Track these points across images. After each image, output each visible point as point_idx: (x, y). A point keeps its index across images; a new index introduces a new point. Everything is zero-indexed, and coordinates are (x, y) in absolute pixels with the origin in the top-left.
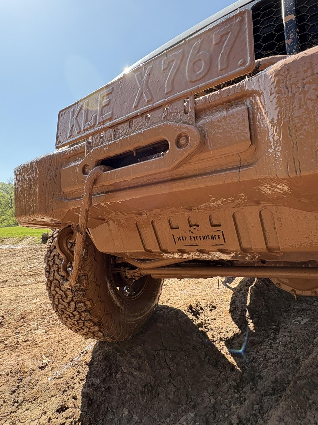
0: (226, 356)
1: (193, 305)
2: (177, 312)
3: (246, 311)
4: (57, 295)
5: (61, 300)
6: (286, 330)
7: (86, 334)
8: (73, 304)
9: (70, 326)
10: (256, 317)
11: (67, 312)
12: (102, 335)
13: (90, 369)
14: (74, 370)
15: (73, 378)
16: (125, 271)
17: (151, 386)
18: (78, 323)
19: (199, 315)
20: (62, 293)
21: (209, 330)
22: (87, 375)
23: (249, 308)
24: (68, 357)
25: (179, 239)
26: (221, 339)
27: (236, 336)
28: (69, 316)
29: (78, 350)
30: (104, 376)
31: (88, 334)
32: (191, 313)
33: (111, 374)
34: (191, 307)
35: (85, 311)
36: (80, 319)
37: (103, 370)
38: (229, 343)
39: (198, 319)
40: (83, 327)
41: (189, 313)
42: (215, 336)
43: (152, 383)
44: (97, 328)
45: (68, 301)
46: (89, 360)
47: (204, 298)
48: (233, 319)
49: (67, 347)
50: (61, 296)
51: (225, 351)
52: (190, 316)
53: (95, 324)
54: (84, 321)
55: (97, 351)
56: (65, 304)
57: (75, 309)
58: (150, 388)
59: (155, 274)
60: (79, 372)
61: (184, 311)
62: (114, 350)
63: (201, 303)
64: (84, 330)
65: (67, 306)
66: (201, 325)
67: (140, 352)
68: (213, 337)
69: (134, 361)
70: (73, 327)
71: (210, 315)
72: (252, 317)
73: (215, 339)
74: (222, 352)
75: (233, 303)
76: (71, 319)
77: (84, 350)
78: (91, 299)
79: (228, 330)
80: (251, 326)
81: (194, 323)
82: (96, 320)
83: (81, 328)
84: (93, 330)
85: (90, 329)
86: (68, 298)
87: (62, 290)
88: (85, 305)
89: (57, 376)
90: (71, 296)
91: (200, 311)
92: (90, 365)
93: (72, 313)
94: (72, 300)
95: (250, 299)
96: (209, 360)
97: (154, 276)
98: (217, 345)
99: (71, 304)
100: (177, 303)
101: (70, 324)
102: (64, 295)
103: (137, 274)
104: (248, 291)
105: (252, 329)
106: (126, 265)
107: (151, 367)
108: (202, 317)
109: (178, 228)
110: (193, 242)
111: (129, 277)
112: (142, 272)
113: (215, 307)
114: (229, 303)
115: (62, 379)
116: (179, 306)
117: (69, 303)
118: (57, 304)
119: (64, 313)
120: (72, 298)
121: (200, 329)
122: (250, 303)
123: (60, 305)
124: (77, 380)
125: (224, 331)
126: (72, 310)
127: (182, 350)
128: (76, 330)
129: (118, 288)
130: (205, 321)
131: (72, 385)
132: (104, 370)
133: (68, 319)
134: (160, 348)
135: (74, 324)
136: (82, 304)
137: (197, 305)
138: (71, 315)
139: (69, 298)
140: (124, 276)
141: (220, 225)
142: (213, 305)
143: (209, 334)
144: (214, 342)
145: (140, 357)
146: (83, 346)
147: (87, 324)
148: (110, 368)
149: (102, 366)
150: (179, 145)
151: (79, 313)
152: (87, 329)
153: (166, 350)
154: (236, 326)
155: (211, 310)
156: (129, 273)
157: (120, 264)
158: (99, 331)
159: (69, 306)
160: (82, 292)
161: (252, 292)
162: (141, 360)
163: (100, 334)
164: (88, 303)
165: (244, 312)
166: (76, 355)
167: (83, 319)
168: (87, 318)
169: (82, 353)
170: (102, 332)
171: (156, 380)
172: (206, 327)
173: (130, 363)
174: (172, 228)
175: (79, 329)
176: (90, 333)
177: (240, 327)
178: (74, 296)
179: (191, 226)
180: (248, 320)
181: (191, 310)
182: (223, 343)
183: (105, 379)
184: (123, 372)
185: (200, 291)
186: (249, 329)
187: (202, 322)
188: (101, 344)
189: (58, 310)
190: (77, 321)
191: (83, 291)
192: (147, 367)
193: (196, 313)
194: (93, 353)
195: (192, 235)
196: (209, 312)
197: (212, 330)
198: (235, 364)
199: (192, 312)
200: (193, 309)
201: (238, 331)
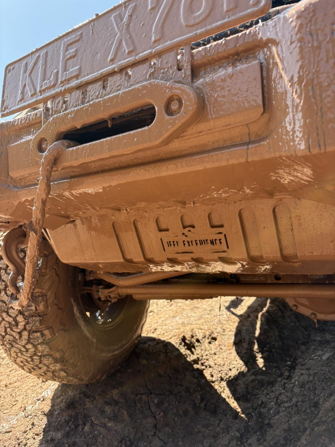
0: (227, 400)
1: (187, 337)
2: (167, 345)
3: (254, 343)
4: (4, 322)
5: (8, 330)
6: (303, 367)
7: (43, 374)
8: (25, 334)
9: (22, 364)
10: (267, 351)
11: (17, 346)
12: (65, 374)
13: (48, 421)
14: (27, 423)
15: (25, 432)
16: (98, 291)
17: (130, 440)
18: (32, 360)
19: (194, 348)
20: (10, 320)
21: (206, 367)
22: (44, 429)
23: (258, 339)
24: (19, 405)
25: (169, 244)
26: (222, 379)
27: (241, 374)
28: (20, 350)
29: (33, 396)
30: (67, 429)
31: (46, 374)
32: (184, 346)
33: (77, 427)
34: (184, 339)
35: (42, 343)
36: (35, 354)
37: (66, 421)
38: (232, 383)
39: (193, 353)
40: (40, 366)
41: (182, 346)
42: (214, 375)
43: (132, 437)
44: (58, 366)
45: (18, 331)
46: (47, 409)
47: (202, 327)
48: (238, 353)
49: (18, 393)
50: (10, 323)
51: (226, 393)
52: (183, 350)
53: (56, 361)
54: (40, 356)
55: (58, 398)
56: (14, 334)
57: (29, 341)
58: (128, 443)
59: (138, 294)
60: (33, 424)
61: (175, 344)
62: (82, 395)
63: (197, 334)
64: (40, 368)
65: (17, 337)
66: (196, 361)
67: (116, 398)
68: (212, 376)
69: (108, 409)
70: (25, 365)
71: (208, 348)
72: (261, 351)
73: (214, 379)
74: (223, 395)
75: (238, 333)
76: (22, 354)
77: (40, 396)
78: (51, 327)
79: (231, 367)
80: (260, 362)
81: (188, 359)
82: (58, 355)
83: (37, 366)
84: (54, 368)
85: (48, 367)
86: (19, 327)
87: (10, 316)
88: (43, 335)
89: (4, 430)
90: (23, 323)
91: (197, 344)
92: (49, 415)
93: (24, 347)
94: (25, 329)
95: (261, 329)
96: (205, 405)
97: (136, 297)
98: (216, 387)
99: (23, 334)
100: (166, 334)
101: (22, 362)
102: (13, 323)
103: (113, 294)
104: (257, 317)
105: (261, 366)
106: (100, 282)
107: (130, 416)
108: (198, 352)
109: (167, 230)
110: (187, 248)
111: (103, 299)
112: (120, 291)
113: (215, 339)
114: (234, 333)
115: (10, 434)
116: (168, 338)
117: (20, 333)
118: (4, 334)
119: (13, 346)
120: (25, 326)
121: (196, 366)
122: (260, 334)
123: (7, 336)
124: (30, 435)
125: (226, 368)
126: (24, 342)
127: (171, 394)
128: (30, 370)
129: (88, 314)
130: (202, 356)
131: (24, 442)
132: (67, 422)
133: (19, 355)
134: (142, 392)
135: (27, 361)
136: (38, 334)
137: (192, 337)
138: (23, 349)
139: (21, 326)
140: (96, 297)
141: (222, 226)
142: (213, 336)
143: (207, 374)
144: (213, 382)
145: (117, 403)
146: (40, 391)
147: (45, 361)
148: (76, 418)
149: (65, 417)
150: (169, 112)
151: (35, 346)
152: (45, 368)
153: (151, 394)
154: (242, 362)
155: (210, 343)
156: (103, 293)
157: (92, 281)
158: (61, 370)
159: (21, 336)
160: (38, 318)
161: (263, 319)
162: (117, 408)
163: (63, 374)
164: (46, 332)
165: (251, 344)
166: (30, 402)
167: (39, 354)
168: (45, 353)
169: (38, 400)
170: (65, 372)
171: (136, 432)
172: (202, 364)
173: (102, 412)
174: (160, 230)
175: (33, 368)
176: (48, 374)
177: (246, 364)
178: (27, 324)
179: (184, 227)
180: (257, 354)
181: (185, 343)
182: (224, 384)
183: (68, 433)
184: (92, 424)
185: (196, 318)
186: (258, 366)
187: (198, 358)
188: (64, 388)
189: (5, 343)
190: (31, 357)
191: (39, 316)
192: (126, 416)
193: (190, 347)
194: (53, 400)
195: (186, 239)
196: (207, 345)
197: (210, 367)
198: (239, 410)
199: (186, 344)
200: (187, 341)
201: (244, 368)
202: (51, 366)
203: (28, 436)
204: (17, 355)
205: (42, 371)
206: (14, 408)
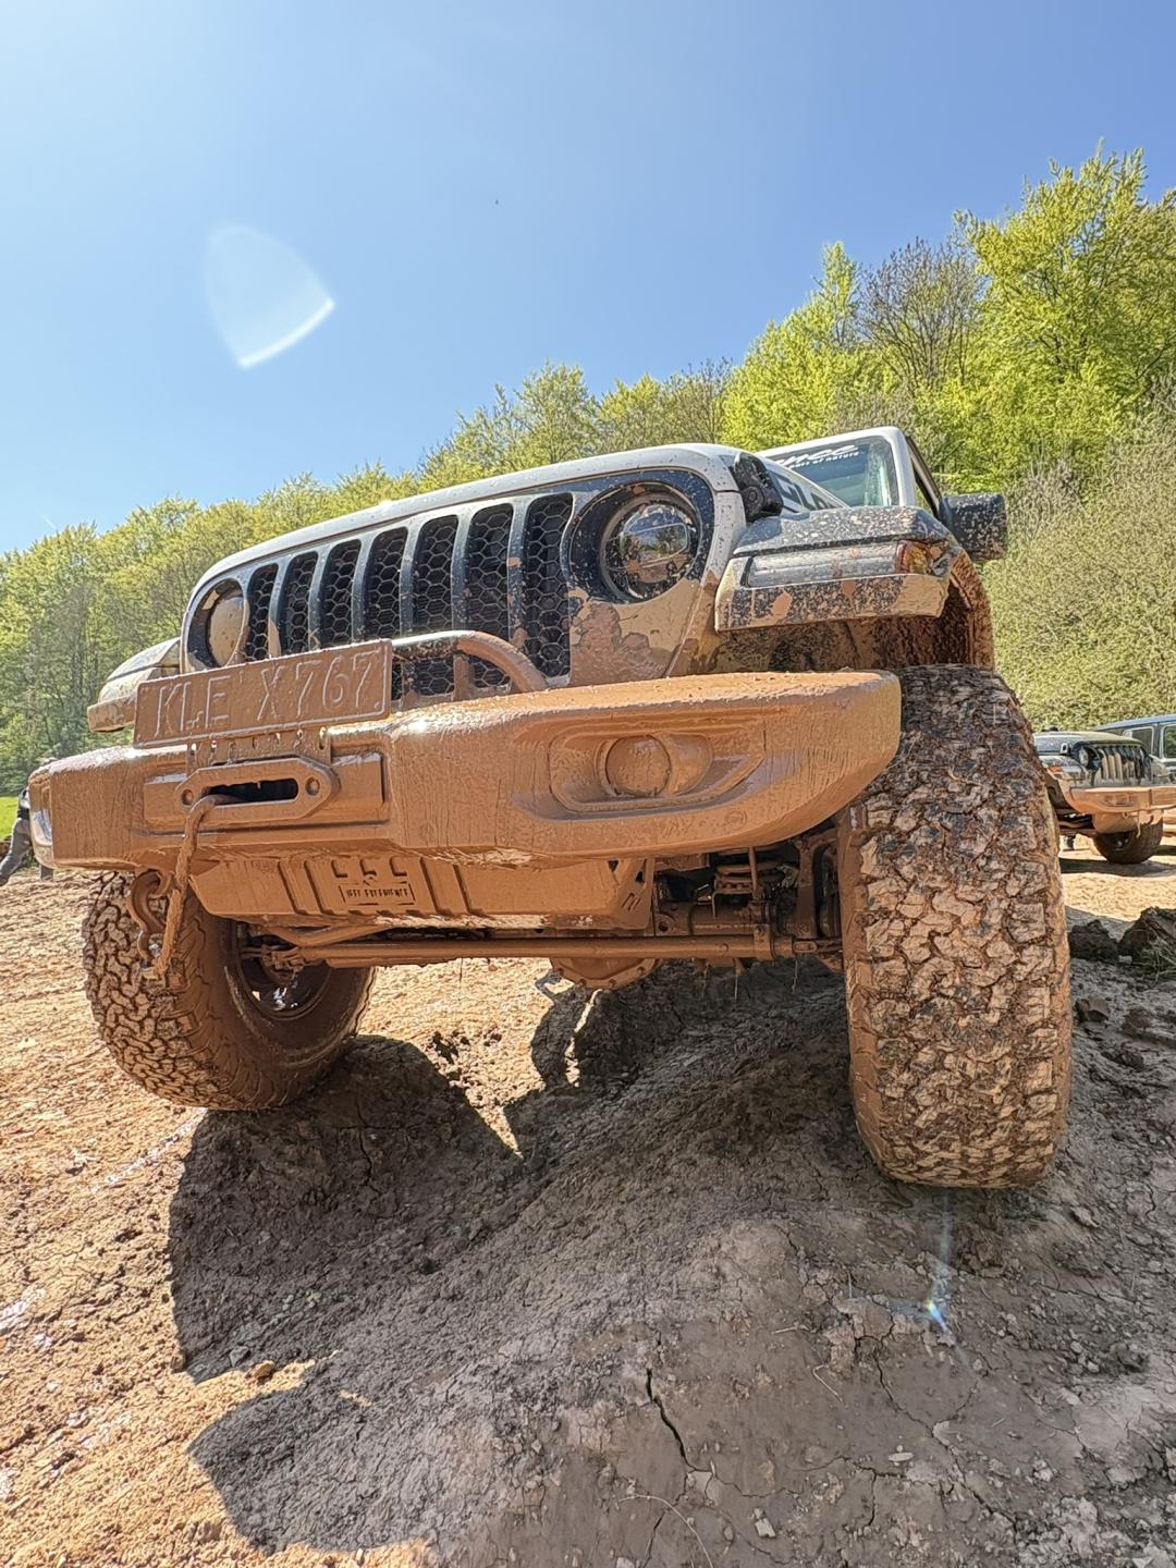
0: (499, 1133)
1: (443, 1034)
2: (403, 1049)
3: (569, 1044)
4: (114, 1006)
5: (122, 1018)
6: (647, 1080)
7: (178, 1090)
8: (149, 1023)
9: (143, 1075)
10: (589, 1056)
11: (136, 1044)
12: (215, 1090)
13: (187, 1168)
14: (148, 1174)
15: (148, 1185)
16: (270, 954)
17: (323, 1191)
18: (161, 1067)
19: (457, 1054)
20: (126, 1002)
21: (472, 1084)
22: (180, 1180)
23: (578, 1037)
24: (135, 1149)
26: (497, 1103)
27: (534, 1094)
28: (141, 1051)
29: (157, 1135)
30: (219, 1179)
31: (183, 1090)
32: (436, 1050)
33: (235, 1176)
34: (437, 1038)
35: (177, 1038)
36: (165, 1057)
37: (216, 1169)
38: (513, 1109)
39: (451, 1062)
40: (173, 1075)
41: (432, 1051)
42: (485, 1096)
43: (326, 1187)
44: (203, 1075)
45: (139, 1018)
46: (184, 1153)
47: (479, 1018)
48: (534, 1060)
49: (131, 1133)
50: (124, 1007)
51: (499, 1123)
52: (433, 1057)
53: (200, 1066)
54: (174, 1059)
55: (203, 1136)
56: (131, 1024)
57: (155, 1036)
58: (320, 1195)
60: (161, 1174)
61: (419, 1047)
62: (245, 1131)
63: (466, 1029)
64: (173, 1080)
65: (137, 1029)
66: (455, 1076)
67: (304, 1134)
68: (480, 1098)
69: (289, 1150)
70: (148, 1076)
71: (482, 1054)
72: (578, 1055)
73: (482, 1103)
74: (494, 1127)
75: (546, 1022)
76: (144, 1057)
77: (172, 1135)
78: (192, 1013)
79: (517, 1083)
80: (573, 1074)
81: (441, 1072)
82: (202, 1057)
83: (168, 1076)
84: (196, 1079)
85: (187, 1078)
86: (140, 1012)
87: (125, 996)
88: (178, 1024)
89: (113, 1184)
90: (147, 1007)
91: (462, 1046)
92: (188, 1160)
93: (148, 1044)
94: (149, 1016)
95: (588, 1019)
96: (458, 1142)
98: (484, 1115)
99: (146, 1023)
100: (406, 1030)
101: (143, 1071)
102: (130, 1006)
103: (295, 960)
104: (589, 998)
105: (571, 1081)
106: (274, 941)
107: (327, 1157)
108: (462, 1060)
111: (278, 967)
112: (304, 953)
113: (498, 1038)
114: (535, 1027)
115: (123, 1189)
116: (409, 1036)
117: (141, 1023)
118: (113, 1025)
119: (128, 1045)
120: (149, 1011)
121: (452, 1083)
122: (585, 1027)
123: (120, 1028)
124: (157, 1189)
125: (506, 1086)
126: (147, 1037)
127: (402, 1127)
128: (155, 1084)
129: (256, 994)
130: (468, 1067)
131: (148, 1198)
132: (219, 1170)
133: (139, 1058)
134: (351, 1124)
135: (152, 1069)
136: (171, 1023)
137: (455, 1034)
138: (146, 1048)
139: (142, 1012)
140: (267, 964)
141: (405, 874)
142: (495, 1032)
143: (471, 1096)
144: (479, 1107)
145: (304, 1141)
146: (171, 1127)
147: (182, 1067)
148: (234, 1165)
149: (216, 1161)
150: (309, 791)
151: (165, 1043)
152: (182, 1079)
153: (367, 1127)
154: (538, 1075)
155: (487, 1044)
156: (277, 959)
157: (261, 937)
158: (208, 1081)
159: (142, 1028)
160: (171, 998)
161: (598, 1001)
162: (305, 1148)
163: (211, 1088)
164: (184, 1020)
165: (563, 1043)
166: (154, 1144)
167: (173, 1056)
168: (182, 1053)
169: (169, 1140)
170: (215, 1085)
171: (334, 1181)
172: (465, 1080)
173: (280, 1154)
175: (162, 1082)
176: (187, 1089)
177: (545, 1077)
178: (153, 1007)
180: (570, 1062)
181: (439, 1043)
182: (500, 1110)
183: (221, 1184)
184: (262, 1171)
185: (474, 1003)
186: (566, 1080)
187: (460, 1070)
188: (215, 1117)
189: (115, 1040)
190: (158, 1061)
191: (172, 994)
192: (319, 1160)
193: (448, 1051)
194: (195, 1138)
196: (480, 1047)
197: (479, 1084)
198: (515, 1146)
199: (440, 1047)
200: (443, 1042)
201: (540, 1085)
202: (191, 1075)
203: (154, 1190)
204: (135, 1060)
205: (176, 1084)
206: (126, 1154)
